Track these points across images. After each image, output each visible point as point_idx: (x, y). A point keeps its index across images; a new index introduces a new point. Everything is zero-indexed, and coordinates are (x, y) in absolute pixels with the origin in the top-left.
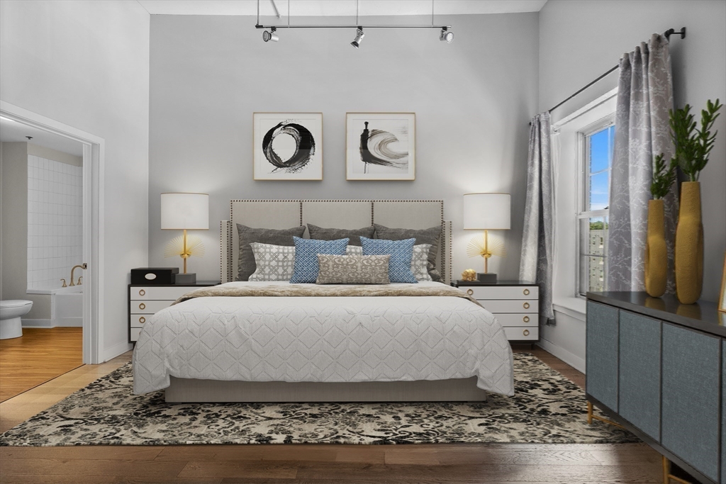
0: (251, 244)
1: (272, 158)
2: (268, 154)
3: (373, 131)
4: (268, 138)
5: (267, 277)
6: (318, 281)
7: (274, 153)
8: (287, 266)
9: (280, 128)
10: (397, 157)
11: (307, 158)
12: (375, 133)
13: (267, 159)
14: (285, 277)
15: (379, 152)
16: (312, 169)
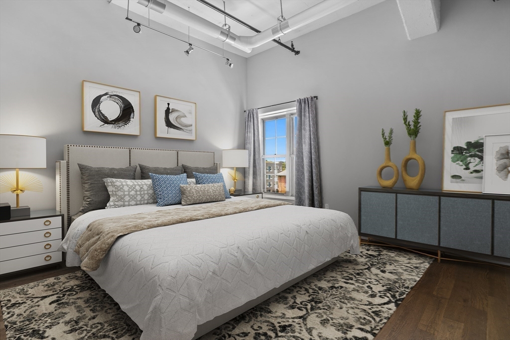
0: (105, 180)
1: (100, 117)
2: (97, 113)
3: (172, 109)
4: (96, 102)
5: (126, 203)
6: (183, 203)
7: (101, 113)
8: (144, 194)
9: (107, 96)
10: (186, 126)
11: (129, 120)
12: (174, 110)
13: (96, 116)
14: (142, 202)
15: (176, 122)
16: (132, 128)
